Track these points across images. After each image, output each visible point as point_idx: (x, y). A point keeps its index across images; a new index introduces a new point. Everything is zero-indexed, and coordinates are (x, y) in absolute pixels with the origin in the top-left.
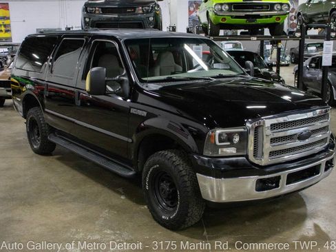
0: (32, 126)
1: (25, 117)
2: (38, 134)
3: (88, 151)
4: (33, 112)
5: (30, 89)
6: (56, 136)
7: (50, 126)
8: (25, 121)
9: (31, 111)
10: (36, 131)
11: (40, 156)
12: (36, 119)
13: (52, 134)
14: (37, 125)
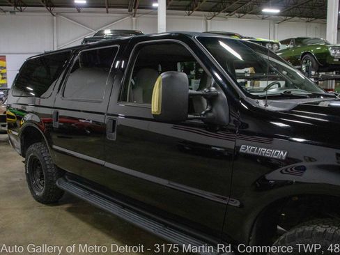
0: (34, 166)
1: (23, 155)
2: (41, 177)
3: (124, 207)
4: (34, 149)
5: (31, 121)
6: (67, 181)
7: (59, 168)
8: (24, 159)
9: (32, 148)
10: (38, 173)
11: (44, 206)
12: (39, 158)
13: (61, 179)
14: (40, 165)
